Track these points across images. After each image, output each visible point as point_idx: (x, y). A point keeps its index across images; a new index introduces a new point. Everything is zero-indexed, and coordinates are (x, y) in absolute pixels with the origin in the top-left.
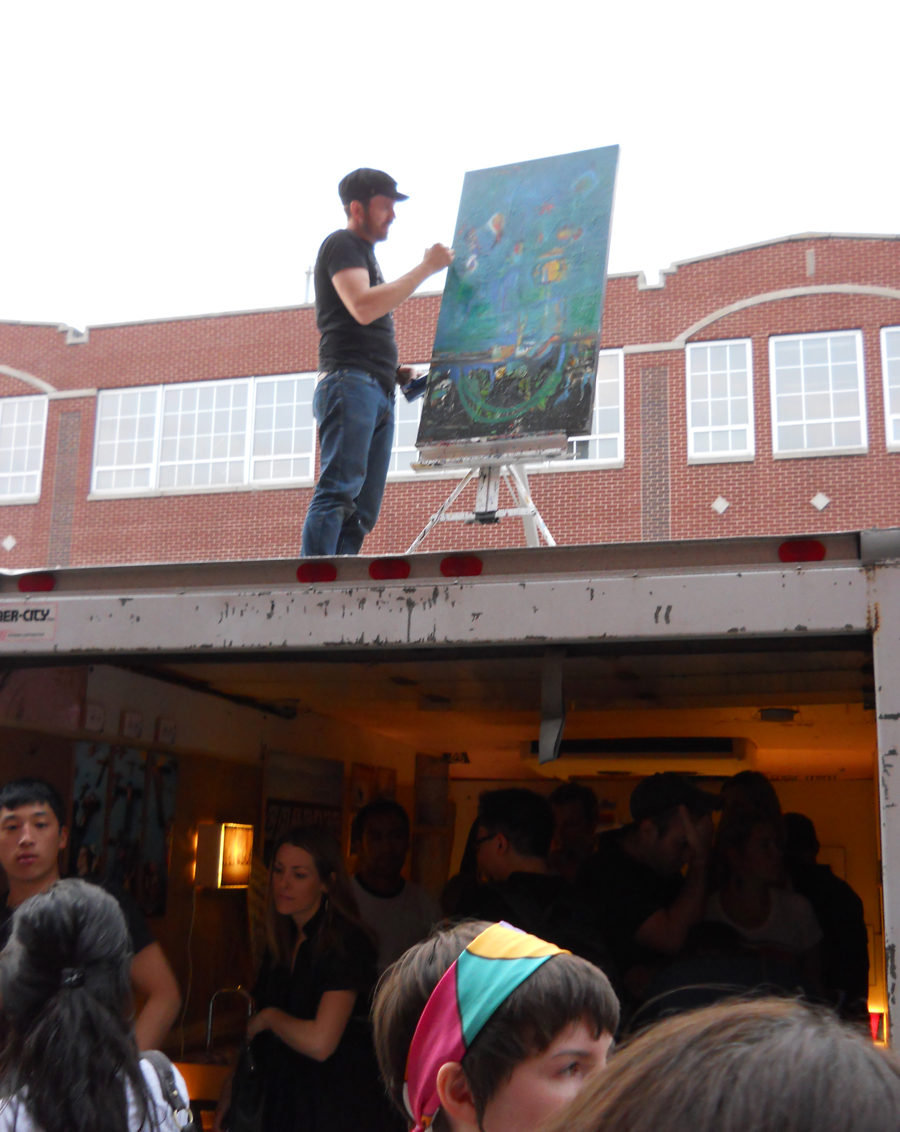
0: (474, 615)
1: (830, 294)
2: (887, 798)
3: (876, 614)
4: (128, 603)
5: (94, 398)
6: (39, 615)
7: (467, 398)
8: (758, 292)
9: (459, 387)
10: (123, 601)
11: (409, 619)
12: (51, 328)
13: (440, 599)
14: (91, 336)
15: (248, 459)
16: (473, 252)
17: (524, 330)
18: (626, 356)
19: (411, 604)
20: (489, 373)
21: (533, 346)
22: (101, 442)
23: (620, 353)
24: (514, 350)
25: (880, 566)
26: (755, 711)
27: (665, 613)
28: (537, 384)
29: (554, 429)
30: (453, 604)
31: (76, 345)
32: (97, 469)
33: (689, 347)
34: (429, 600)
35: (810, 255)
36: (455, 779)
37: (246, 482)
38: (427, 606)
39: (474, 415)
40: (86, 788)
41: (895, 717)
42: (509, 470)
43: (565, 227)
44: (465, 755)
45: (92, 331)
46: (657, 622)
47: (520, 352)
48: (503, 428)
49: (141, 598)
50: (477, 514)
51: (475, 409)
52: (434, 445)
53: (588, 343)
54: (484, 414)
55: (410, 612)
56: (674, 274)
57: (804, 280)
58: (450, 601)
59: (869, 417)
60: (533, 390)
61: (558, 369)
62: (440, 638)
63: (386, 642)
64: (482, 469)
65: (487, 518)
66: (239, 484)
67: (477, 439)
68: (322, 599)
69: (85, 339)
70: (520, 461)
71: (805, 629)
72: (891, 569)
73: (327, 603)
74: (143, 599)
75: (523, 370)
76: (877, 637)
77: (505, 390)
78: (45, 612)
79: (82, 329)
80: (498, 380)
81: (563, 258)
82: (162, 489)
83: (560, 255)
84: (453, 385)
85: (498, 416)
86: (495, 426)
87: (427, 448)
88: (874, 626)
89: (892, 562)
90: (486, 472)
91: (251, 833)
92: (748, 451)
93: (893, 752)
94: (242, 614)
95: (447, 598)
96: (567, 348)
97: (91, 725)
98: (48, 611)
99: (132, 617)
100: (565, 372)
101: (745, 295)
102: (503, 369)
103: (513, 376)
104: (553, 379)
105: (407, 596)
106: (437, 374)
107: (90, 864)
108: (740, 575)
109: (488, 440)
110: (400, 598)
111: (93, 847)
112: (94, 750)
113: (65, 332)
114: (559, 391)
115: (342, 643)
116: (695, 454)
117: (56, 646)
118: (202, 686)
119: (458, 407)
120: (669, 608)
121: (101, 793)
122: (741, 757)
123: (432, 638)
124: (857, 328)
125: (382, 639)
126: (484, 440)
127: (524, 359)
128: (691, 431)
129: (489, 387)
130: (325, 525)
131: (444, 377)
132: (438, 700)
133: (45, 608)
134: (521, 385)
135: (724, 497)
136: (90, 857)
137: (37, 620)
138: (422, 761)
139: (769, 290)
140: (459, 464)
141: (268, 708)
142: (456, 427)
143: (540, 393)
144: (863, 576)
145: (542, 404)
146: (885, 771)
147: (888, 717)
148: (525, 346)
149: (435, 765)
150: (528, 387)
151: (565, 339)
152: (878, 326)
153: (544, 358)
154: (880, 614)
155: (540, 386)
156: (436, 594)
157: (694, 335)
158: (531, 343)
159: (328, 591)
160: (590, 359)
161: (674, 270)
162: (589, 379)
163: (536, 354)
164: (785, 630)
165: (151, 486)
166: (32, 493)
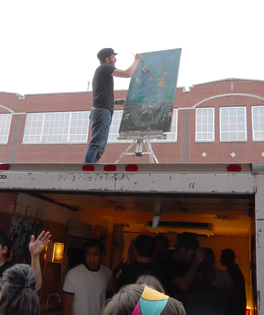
0: (135, 183)
1: (237, 96)
2: (258, 245)
3: (256, 188)
4: (31, 174)
5: (26, 115)
6: (4, 177)
7: (134, 119)
8: (217, 95)
9: (132, 116)
10: (29, 174)
11: (115, 183)
12: (14, 95)
13: (125, 178)
14: (25, 98)
15: (69, 135)
16: (138, 77)
17: (152, 100)
18: (178, 110)
19: (116, 179)
20: (141, 112)
21: (154, 105)
22: (26, 128)
23: (177, 110)
24: (149, 106)
25: (258, 174)
26: (215, 215)
27: (192, 185)
28: (155, 116)
29: (160, 129)
30: (129, 179)
31: (21, 100)
32: (25, 136)
33: (197, 109)
34: (121, 178)
35: (232, 84)
36: (125, 232)
37: (68, 141)
38: (121, 179)
39: (136, 124)
40: (14, 230)
41: (261, 220)
42: (146, 141)
43: (165, 71)
44: (128, 225)
45: (26, 96)
46: (190, 188)
47: (150, 107)
48: (144, 129)
49: (35, 173)
50: (136, 153)
51: (137, 122)
52: (124, 132)
53: (171, 105)
54: (139, 124)
55: (116, 181)
56: (193, 88)
57: (230, 92)
58: (128, 178)
59: (248, 131)
60: (154, 118)
61: (162, 112)
62: (124, 190)
63: (108, 190)
64: (138, 140)
65: (139, 155)
66: (65, 142)
67: (137, 131)
68: (89, 176)
69: (24, 98)
70: (149, 138)
71: (235, 192)
72: (261, 175)
73: (91, 177)
74: (36, 174)
75: (151, 112)
76: (256, 195)
77: (145, 117)
78: (6, 176)
79: (23, 95)
80: (143, 114)
81: (164, 80)
82: (43, 142)
83: (163, 79)
84: (130, 115)
85: (143, 125)
86: (142, 128)
87: (122, 133)
88: (255, 192)
89: (261, 173)
90: (139, 141)
91: (63, 246)
92: (213, 139)
93: (260, 231)
94: (65, 180)
95: (127, 177)
96: (164, 106)
97: (17, 211)
98: (7, 176)
99: (32, 178)
100: (163, 113)
101: (213, 95)
102: (145, 111)
103: (148, 113)
104: (160, 115)
105: (115, 176)
106: (126, 112)
107: (14, 254)
108: (215, 175)
109: (140, 132)
110: (113, 177)
111: (15, 248)
112: (18, 219)
113: (18, 96)
114: (162, 119)
115: (95, 190)
116: (197, 140)
117: (8, 186)
118: (51, 200)
119: (132, 122)
120: (194, 184)
121: (19, 232)
122: (210, 229)
123: (122, 189)
124: (245, 106)
125: (107, 189)
126: (139, 131)
127: (152, 109)
128: (196, 133)
129: (141, 116)
130: (92, 155)
131: (128, 113)
132: (122, 208)
133: (6, 175)
134: (150, 116)
135: (205, 152)
136: (14, 251)
137: (3, 178)
138: (115, 226)
139: (220, 94)
140: (131, 139)
141: (70, 208)
142: (131, 127)
143: (156, 119)
144: (253, 176)
145: (156, 122)
146: (258, 236)
147: (259, 220)
148: (152, 105)
149: (119, 227)
150: (152, 117)
151: (164, 103)
152: (251, 105)
153: (157, 108)
154: (257, 189)
155: (156, 117)
156: (124, 176)
157: (198, 106)
158: (154, 104)
159: (91, 174)
160: (171, 109)
161: (193, 87)
162: (170, 115)
163: (155, 107)
164: (229, 192)
165: (40, 141)
166: (5, 141)
